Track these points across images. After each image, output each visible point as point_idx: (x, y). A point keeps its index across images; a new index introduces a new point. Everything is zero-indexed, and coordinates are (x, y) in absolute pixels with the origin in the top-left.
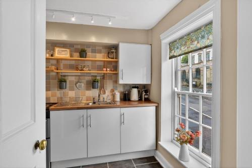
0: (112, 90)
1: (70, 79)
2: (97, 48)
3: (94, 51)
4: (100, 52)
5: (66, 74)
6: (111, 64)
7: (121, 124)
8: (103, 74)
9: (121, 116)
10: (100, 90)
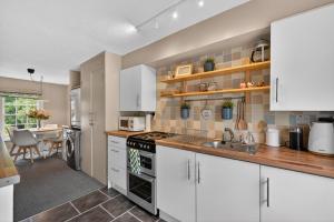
0: (262, 122)
1: (196, 105)
2: (233, 51)
3: (228, 58)
4: (237, 57)
5: (191, 98)
6: (260, 74)
7: (261, 203)
8: (242, 95)
9: (261, 183)
10: (238, 121)
